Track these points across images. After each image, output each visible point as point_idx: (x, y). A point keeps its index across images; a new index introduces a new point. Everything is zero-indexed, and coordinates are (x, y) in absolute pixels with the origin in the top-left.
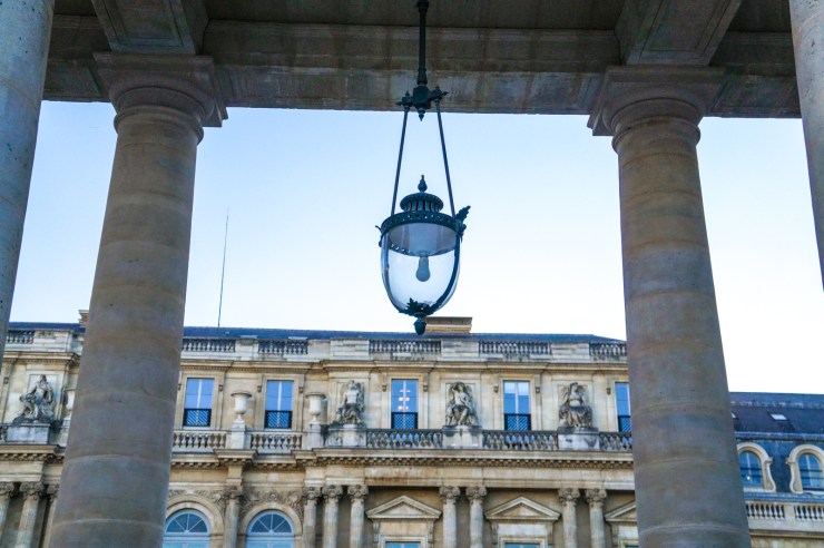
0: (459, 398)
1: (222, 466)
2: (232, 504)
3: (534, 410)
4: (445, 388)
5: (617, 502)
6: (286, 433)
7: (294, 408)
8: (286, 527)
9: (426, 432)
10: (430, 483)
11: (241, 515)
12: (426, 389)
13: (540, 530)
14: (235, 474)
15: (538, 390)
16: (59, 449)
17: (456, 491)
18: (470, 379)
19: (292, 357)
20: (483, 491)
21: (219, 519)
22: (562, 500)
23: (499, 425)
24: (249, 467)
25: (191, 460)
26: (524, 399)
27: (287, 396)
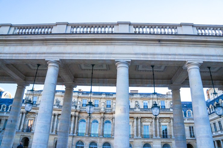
0: (137, 103)
1: (100, 113)
2: (102, 119)
3: (148, 105)
4: (134, 102)
5: (161, 119)
6: (110, 108)
7: (111, 105)
8: (110, 123)
9: (132, 109)
10: (132, 116)
11: (103, 121)
12: (131, 102)
13: (149, 123)
14: (102, 114)
15: (149, 102)
16: (77, 110)
17: (136, 118)
18: (138, 100)
19: (111, 97)
20: (140, 117)
21: (100, 121)
22: (152, 119)
23: (143, 108)
24: (104, 113)
25: (96, 112)
26: (147, 103)
27: (110, 103)
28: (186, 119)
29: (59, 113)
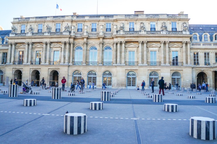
0: (142, 25)
1: (99, 38)
2: (101, 45)
3: (156, 27)
4: (139, 23)
5: (171, 44)
6: (110, 32)
7: (111, 28)
8: (111, 49)
9: (136, 31)
10: (137, 41)
11: (103, 47)
12: (136, 24)
13: (157, 49)
14: (101, 39)
15: (157, 23)
16: (71, 36)
17: (142, 42)
18: (144, 22)
19: (110, 19)
20: (146, 42)
21: (99, 47)
22: (161, 43)
23: (149, 30)
24: (104, 38)
25: (93, 37)
26: (154, 25)
27: (110, 26)
28: (202, 44)
29: (51, 41)
